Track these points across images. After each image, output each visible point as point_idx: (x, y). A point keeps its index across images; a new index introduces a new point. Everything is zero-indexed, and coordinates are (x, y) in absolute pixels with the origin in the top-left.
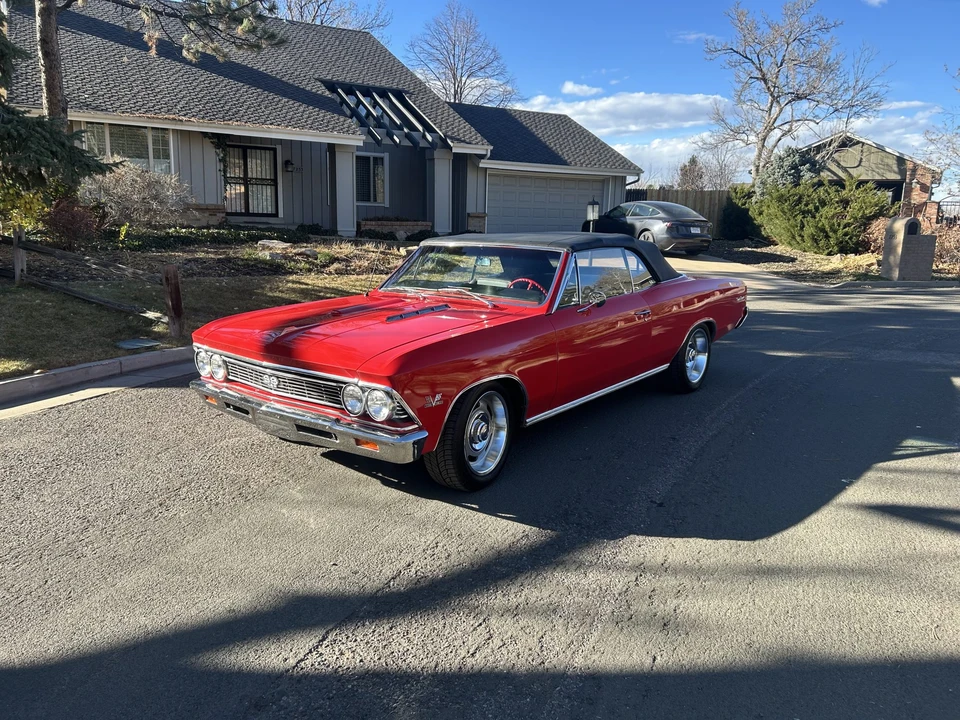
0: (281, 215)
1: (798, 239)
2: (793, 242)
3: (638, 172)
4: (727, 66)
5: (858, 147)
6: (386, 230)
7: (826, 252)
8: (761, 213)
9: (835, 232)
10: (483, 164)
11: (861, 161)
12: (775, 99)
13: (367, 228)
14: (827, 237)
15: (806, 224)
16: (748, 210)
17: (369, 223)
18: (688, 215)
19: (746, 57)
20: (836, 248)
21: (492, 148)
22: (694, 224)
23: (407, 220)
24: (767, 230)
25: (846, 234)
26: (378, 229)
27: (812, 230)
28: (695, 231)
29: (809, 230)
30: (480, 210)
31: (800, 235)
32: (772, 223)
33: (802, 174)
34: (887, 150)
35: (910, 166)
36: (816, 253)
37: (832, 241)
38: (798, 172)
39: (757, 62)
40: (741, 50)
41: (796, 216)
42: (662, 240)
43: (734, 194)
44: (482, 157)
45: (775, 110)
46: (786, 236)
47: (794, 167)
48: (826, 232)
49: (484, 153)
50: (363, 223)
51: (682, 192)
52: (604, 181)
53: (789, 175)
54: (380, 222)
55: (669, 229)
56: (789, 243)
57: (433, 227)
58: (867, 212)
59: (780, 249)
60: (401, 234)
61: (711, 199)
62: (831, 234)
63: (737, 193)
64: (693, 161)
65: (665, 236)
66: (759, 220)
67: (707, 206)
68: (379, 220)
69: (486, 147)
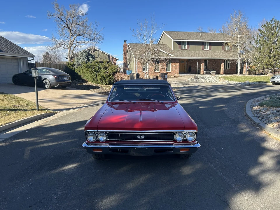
1: (95, 80)
2: (94, 81)
3: (33, 56)
4: (56, 22)
5: (97, 51)
7: (105, 84)
8: (79, 72)
9: (107, 77)
11: (98, 56)
12: (72, 35)
14: (105, 79)
15: (97, 75)
16: (74, 70)
18: (62, 73)
19: (62, 20)
20: (108, 83)
22: (64, 76)
24: (83, 77)
25: (110, 78)
27: (100, 77)
29: (99, 77)
31: (96, 79)
32: (85, 74)
33: (89, 59)
34: (105, 53)
35: (111, 58)
36: (102, 84)
37: (107, 80)
38: (88, 58)
39: (65, 22)
40: (59, 16)
41: (94, 72)
42: (53, 83)
43: (68, 65)
45: (73, 38)
46: (91, 79)
47: (87, 56)
48: (104, 78)
52: (18, 59)
53: (86, 59)
55: (56, 79)
56: (92, 81)
58: (114, 71)
59: (90, 83)
62: (106, 78)
63: (69, 65)
64: (47, 53)
65: (54, 81)
66: (79, 74)
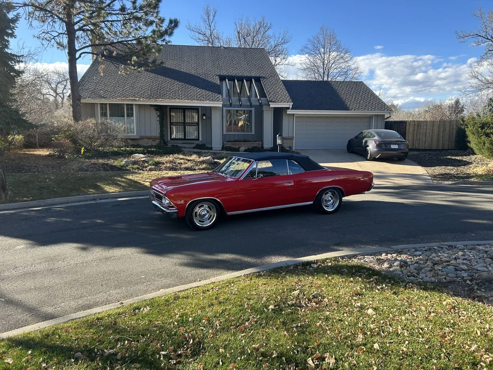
0: (200, 139)
3: (390, 112)
6: (237, 147)
10: (289, 112)
13: (227, 145)
16: (465, 132)
17: (228, 143)
21: (292, 104)
22: (395, 142)
23: (249, 141)
26: (232, 146)
28: (393, 147)
30: (291, 135)
42: (374, 152)
44: (288, 108)
49: (288, 106)
50: (225, 143)
51: (430, 122)
52: (370, 117)
54: (233, 143)
55: (377, 146)
57: (263, 144)
60: (243, 148)
61: (450, 125)
64: (457, 102)
65: (375, 149)
67: (447, 129)
68: (235, 141)
69: (289, 103)
